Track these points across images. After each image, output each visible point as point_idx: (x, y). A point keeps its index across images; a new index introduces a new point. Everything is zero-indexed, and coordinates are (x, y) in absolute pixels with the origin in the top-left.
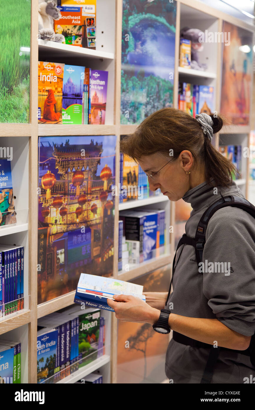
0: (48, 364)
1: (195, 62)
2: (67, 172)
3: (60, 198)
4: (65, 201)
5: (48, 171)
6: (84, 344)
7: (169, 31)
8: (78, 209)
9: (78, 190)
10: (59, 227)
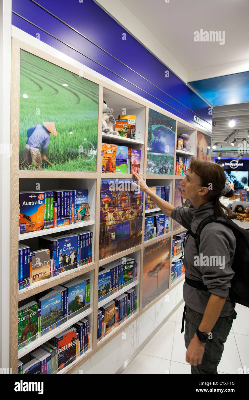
0: (105, 287)
1: (185, 148)
2: (117, 196)
3: (113, 208)
4: (116, 210)
5: (107, 196)
6: (126, 276)
7: (172, 133)
8: (123, 213)
9: (123, 205)
10: (112, 222)
